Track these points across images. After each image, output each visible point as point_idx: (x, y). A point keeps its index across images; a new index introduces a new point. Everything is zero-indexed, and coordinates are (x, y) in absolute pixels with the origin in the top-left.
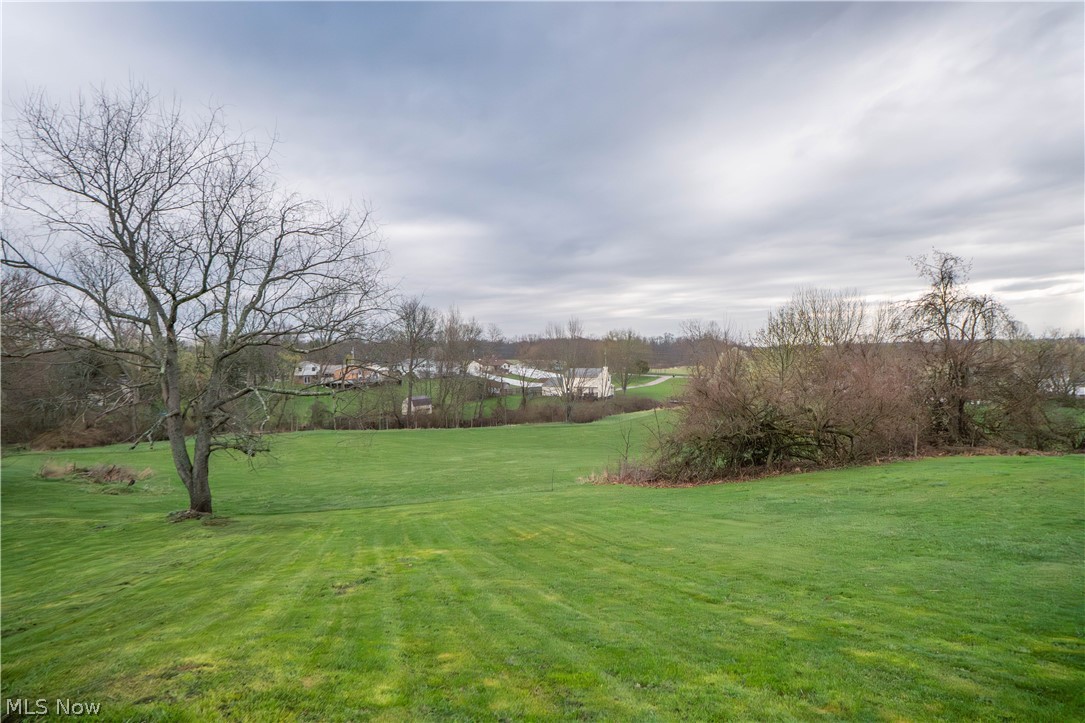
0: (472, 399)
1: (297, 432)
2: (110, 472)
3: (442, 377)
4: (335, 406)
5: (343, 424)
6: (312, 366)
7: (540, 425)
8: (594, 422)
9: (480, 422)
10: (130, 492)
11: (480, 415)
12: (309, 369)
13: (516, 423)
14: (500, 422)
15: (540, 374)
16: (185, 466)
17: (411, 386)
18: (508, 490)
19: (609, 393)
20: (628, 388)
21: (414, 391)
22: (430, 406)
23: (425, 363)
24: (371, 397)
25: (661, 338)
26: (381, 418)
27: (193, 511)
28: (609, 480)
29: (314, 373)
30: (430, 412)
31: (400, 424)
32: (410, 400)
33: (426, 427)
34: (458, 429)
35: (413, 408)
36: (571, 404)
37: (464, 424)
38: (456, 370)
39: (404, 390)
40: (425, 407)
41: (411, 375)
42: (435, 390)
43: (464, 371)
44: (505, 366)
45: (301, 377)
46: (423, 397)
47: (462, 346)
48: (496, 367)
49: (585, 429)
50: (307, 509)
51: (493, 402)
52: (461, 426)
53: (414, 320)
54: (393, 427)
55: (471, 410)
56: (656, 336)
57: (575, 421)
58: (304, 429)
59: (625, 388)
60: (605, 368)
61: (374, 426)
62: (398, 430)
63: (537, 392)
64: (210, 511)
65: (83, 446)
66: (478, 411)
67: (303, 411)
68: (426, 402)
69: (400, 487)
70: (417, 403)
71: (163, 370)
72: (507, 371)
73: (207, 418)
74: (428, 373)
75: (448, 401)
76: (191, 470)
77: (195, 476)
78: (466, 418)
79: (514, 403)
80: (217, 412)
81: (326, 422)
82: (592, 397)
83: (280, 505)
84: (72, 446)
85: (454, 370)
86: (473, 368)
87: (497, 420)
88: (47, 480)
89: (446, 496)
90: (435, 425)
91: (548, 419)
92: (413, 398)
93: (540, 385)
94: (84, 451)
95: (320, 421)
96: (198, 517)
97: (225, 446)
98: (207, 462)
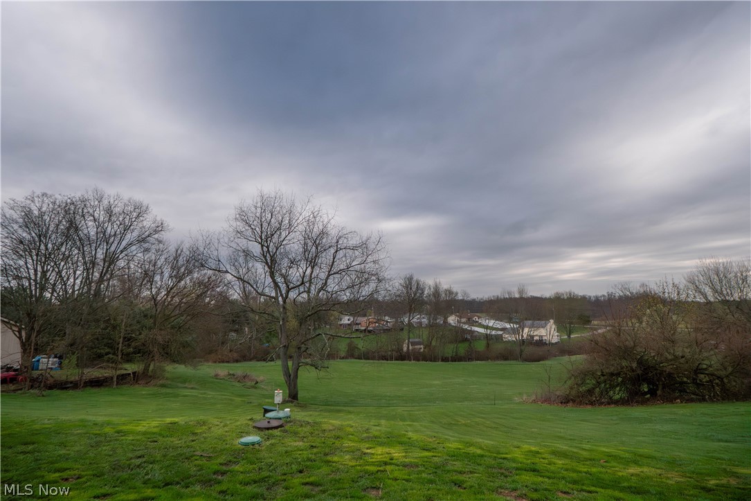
0: (451, 342)
1: (338, 360)
2: (244, 377)
3: (430, 326)
4: (362, 345)
5: (367, 356)
6: (347, 318)
7: (499, 362)
8: (541, 362)
9: (457, 359)
10: (256, 388)
11: (456, 352)
12: (346, 320)
13: (481, 360)
14: (470, 359)
15: (499, 325)
16: (287, 374)
17: (409, 332)
18: (466, 403)
19: (555, 340)
20: (572, 336)
21: (411, 335)
22: (422, 346)
23: (418, 316)
24: (384, 338)
25: (604, 296)
26: (389, 353)
27: (290, 399)
28: (534, 401)
29: (349, 322)
30: (422, 350)
31: (402, 357)
32: (409, 341)
33: (418, 360)
34: (440, 363)
35: (411, 347)
36: (523, 348)
37: (445, 360)
38: (440, 321)
39: (405, 334)
40: (418, 347)
41: (410, 324)
42: (425, 334)
43: (445, 322)
44: (476, 319)
45: (341, 325)
46: (417, 340)
47: (445, 304)
48: (469, 319)
49: (533, 367)
50: (346, 405)
51: (466, 345)
52: (443, 360)
53: (411, 289)
54: (396, 359)
55: (449, 350)
56: (600, 294)
57: (526, 360)
58: (343, 358)
59: (569, 336)
60: (552, 321)
61: (385, 358)
62: (401, 362)
63: (499, 338)
64: (297, 400)
65: (228, 362)
66: (455, 350)
67: (343, 347)
68: (419, 343)
69: (399, 397)
70: (413, 344)
71: (281, 323)
72: (477, 322)
73: (299, 348)
74: (420, 323)
75: (434, 343)
76: (290, 376)
77: (291, 381)
78: (447, 355)
79: (480, 346)
80: (303, 345)
81: (356, 354)
82: (541, 343)
83: (331, 402)
84: (223, 362)
85: (438, 321)
86: (452, 320)
87: (468, 357)
88: (217, 379)
89: (426, 404)
90: (425, 359)
91: (506, 358)
92: (410, 340)
93: (500, 333)
94: (229, 365)
95: (352, 354)
96: (292, 402)
97: (307, 364)
98: (297, 372)
